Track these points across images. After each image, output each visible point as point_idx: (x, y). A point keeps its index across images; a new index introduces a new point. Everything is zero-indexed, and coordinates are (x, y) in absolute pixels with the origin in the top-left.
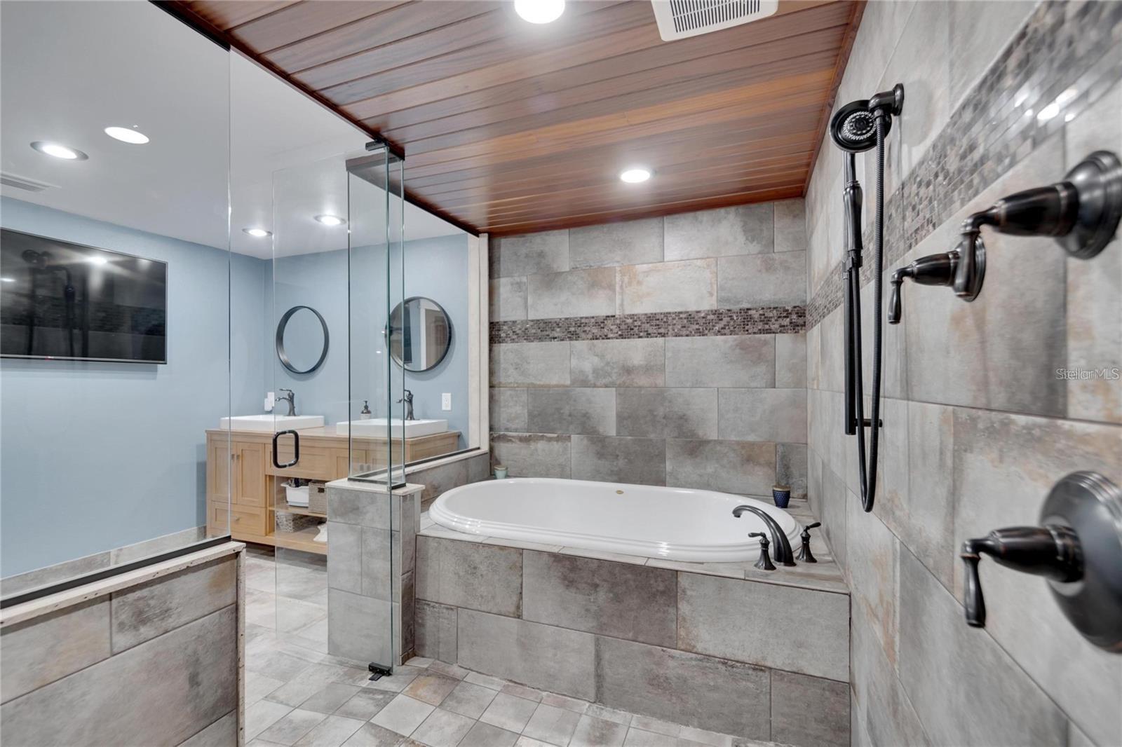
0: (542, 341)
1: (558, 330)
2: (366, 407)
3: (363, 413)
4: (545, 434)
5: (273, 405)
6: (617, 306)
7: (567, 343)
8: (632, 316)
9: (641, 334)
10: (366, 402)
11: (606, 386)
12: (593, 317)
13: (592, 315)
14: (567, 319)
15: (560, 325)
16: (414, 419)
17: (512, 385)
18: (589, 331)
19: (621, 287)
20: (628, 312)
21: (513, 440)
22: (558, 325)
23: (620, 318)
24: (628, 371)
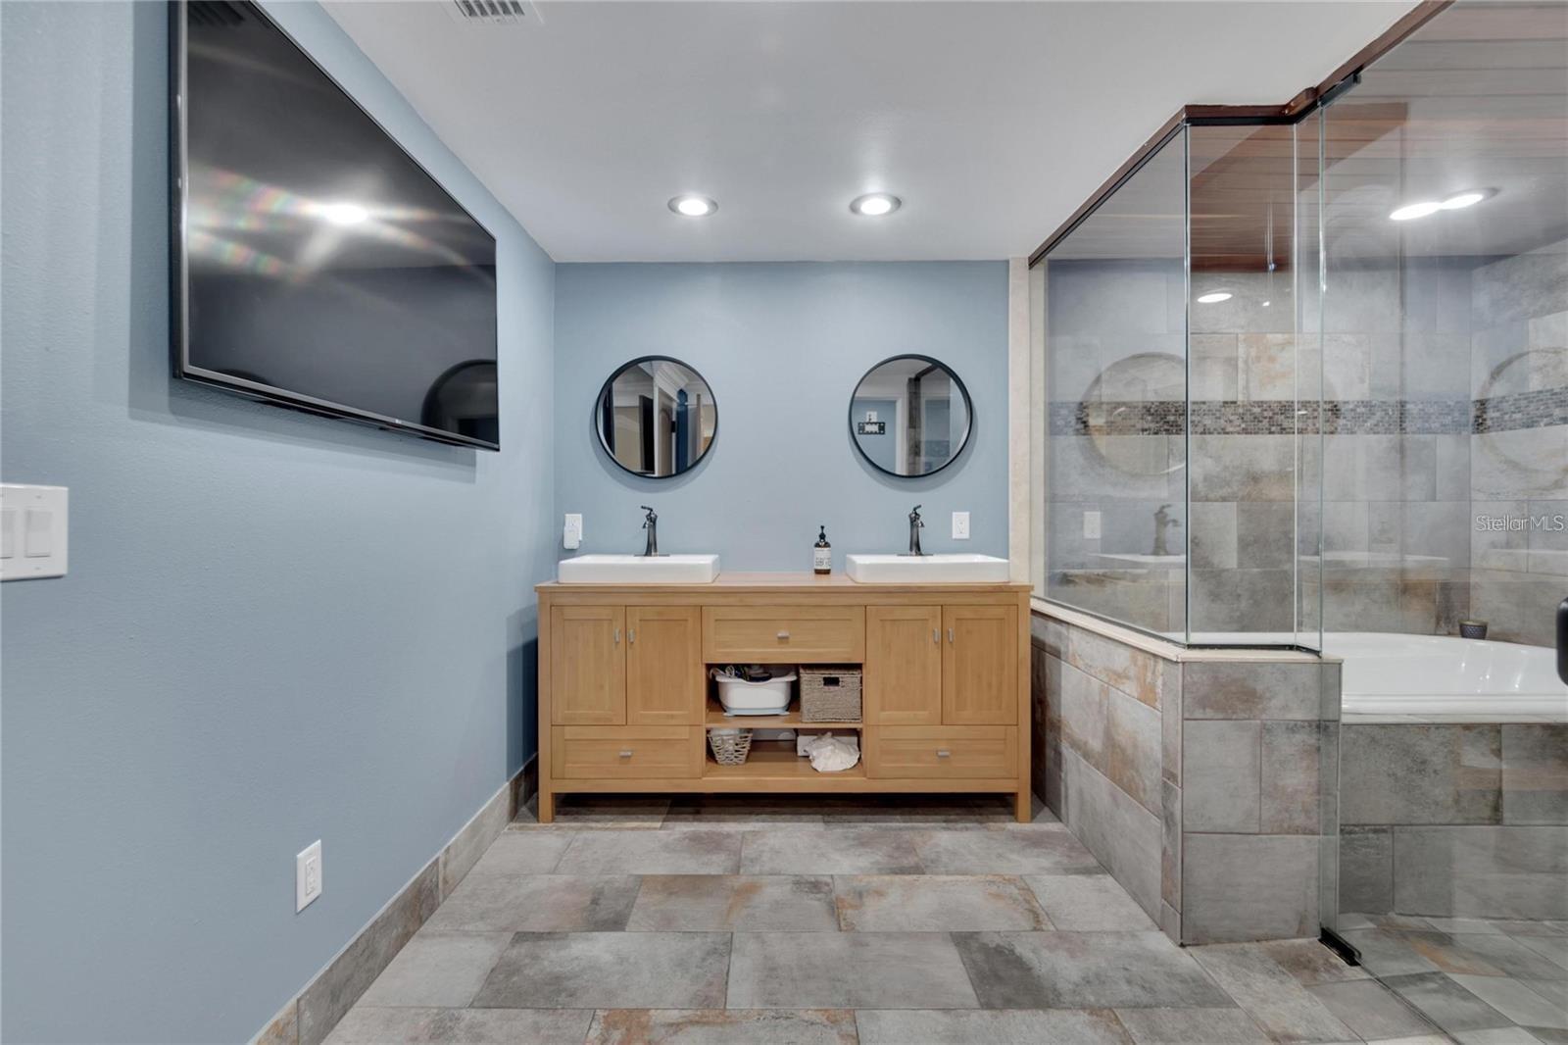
0: (1124, 434)
1: (1149, 418)
2: (822, 536)
3: (817, 545)
4: (1129, 570)
5: (581, 539)
6: (1240, 388)
7: (1163, 437)
8: (1260, 404)
9: (1273, 429)
10: (822, 528)
11: (1224, 499)
12: (1204, 403)
13: (1203, 400)
14: (1162, 403)
15: (1152, 411)
16: (921, 555)
17: (1075, 499)
18: (1199, 422)
19: (1246, 362)
20: (1255, 397)
21: (1077, 580)
22: (1149, 411)
23: (1244, 406)
24: (1255, 478)
